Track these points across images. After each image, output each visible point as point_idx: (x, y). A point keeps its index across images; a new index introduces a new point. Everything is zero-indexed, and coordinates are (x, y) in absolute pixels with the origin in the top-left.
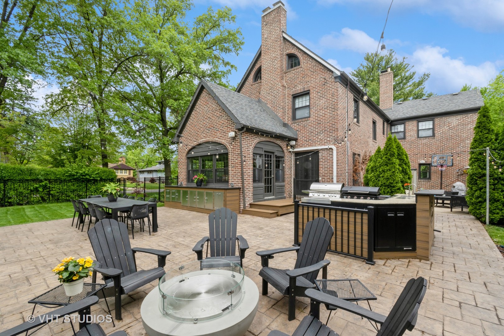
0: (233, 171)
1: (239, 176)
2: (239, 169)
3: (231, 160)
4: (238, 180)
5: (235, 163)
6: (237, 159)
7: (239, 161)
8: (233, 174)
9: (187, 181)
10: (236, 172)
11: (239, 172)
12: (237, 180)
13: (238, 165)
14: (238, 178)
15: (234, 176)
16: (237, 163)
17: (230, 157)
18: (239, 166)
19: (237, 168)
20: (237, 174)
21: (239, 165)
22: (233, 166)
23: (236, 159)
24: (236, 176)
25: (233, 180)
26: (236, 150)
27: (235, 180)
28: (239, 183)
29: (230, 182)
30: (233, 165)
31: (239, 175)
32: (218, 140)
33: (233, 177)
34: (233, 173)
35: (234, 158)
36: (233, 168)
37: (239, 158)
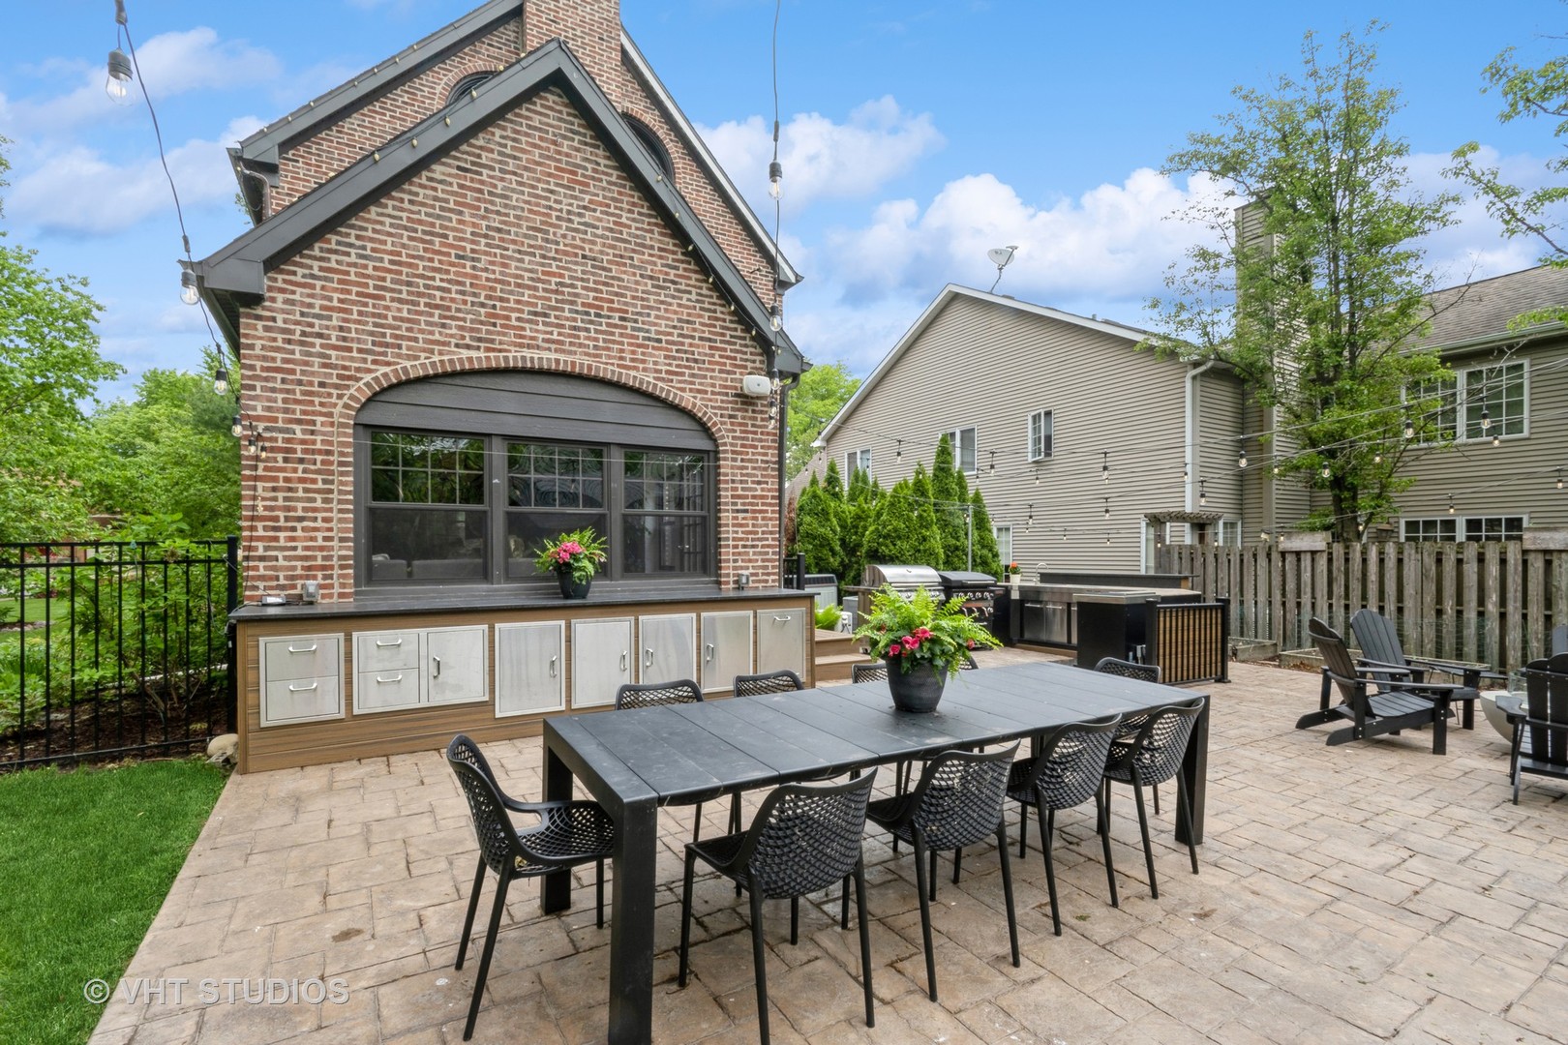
0: (741, 525)
1: (768, 546)
2: (771, 519)
3: (733, 481)
4: (763, 561)
5: (754, 497)
6: (759, 483)
7: (769, 490)
8: (741, 539)
9: (356, 577)
10: (756, 533)
11: (771, 533)
12: (760, 563)
13: (763, 504)
14: (767, 553)
15: (744, 546)
16: (762, 497)
17: (726, 467)
18: (770, 509)
19: (759, 516)
20: (759, 539)
21: (770, 505)
22: (739, 507)
23: (753, 482)
24: (753, 546)
25: (740, 564)
26: (756, 447)
27: (750, 561)
28: (768, 574)
29: (728, 570)
30: (744, 504)
31: (770, 542)
32: (660, 384)
33: (740, 550)
34: (740, 535)
35: (747, 475)
36: (741, 515)
37: (770, 480)
